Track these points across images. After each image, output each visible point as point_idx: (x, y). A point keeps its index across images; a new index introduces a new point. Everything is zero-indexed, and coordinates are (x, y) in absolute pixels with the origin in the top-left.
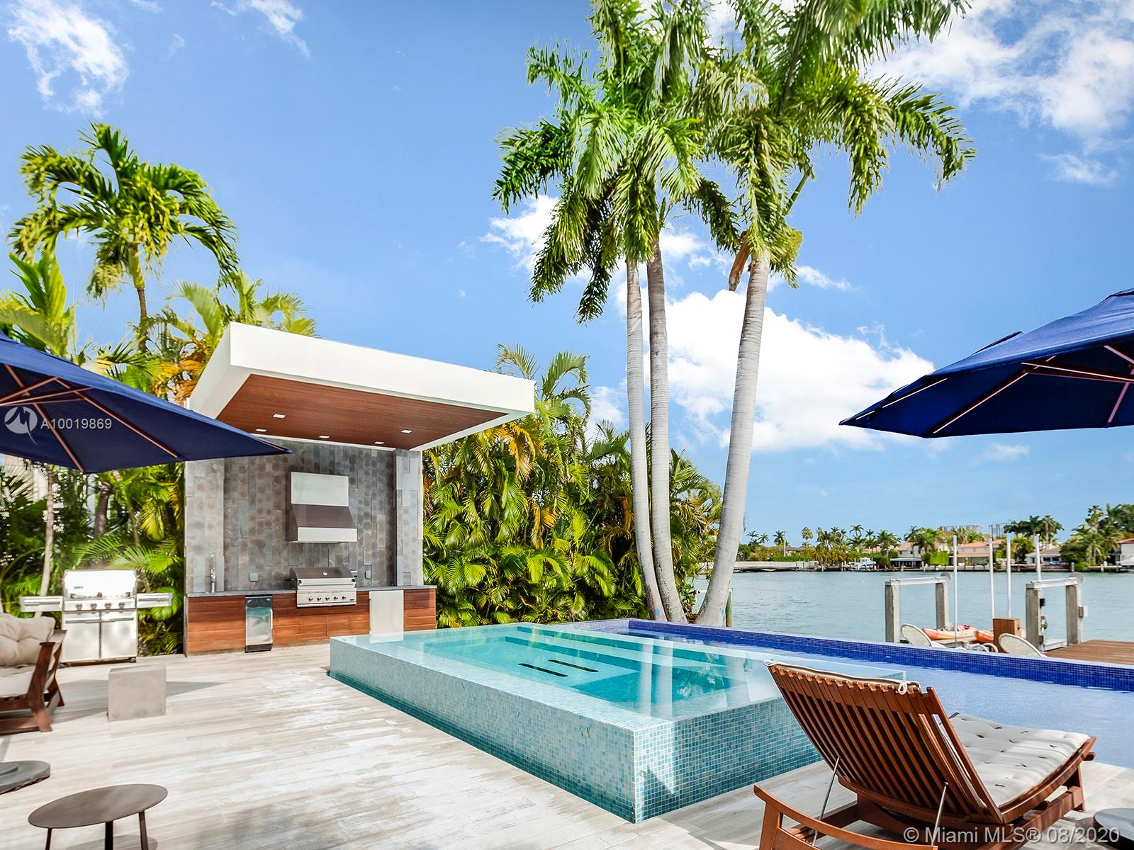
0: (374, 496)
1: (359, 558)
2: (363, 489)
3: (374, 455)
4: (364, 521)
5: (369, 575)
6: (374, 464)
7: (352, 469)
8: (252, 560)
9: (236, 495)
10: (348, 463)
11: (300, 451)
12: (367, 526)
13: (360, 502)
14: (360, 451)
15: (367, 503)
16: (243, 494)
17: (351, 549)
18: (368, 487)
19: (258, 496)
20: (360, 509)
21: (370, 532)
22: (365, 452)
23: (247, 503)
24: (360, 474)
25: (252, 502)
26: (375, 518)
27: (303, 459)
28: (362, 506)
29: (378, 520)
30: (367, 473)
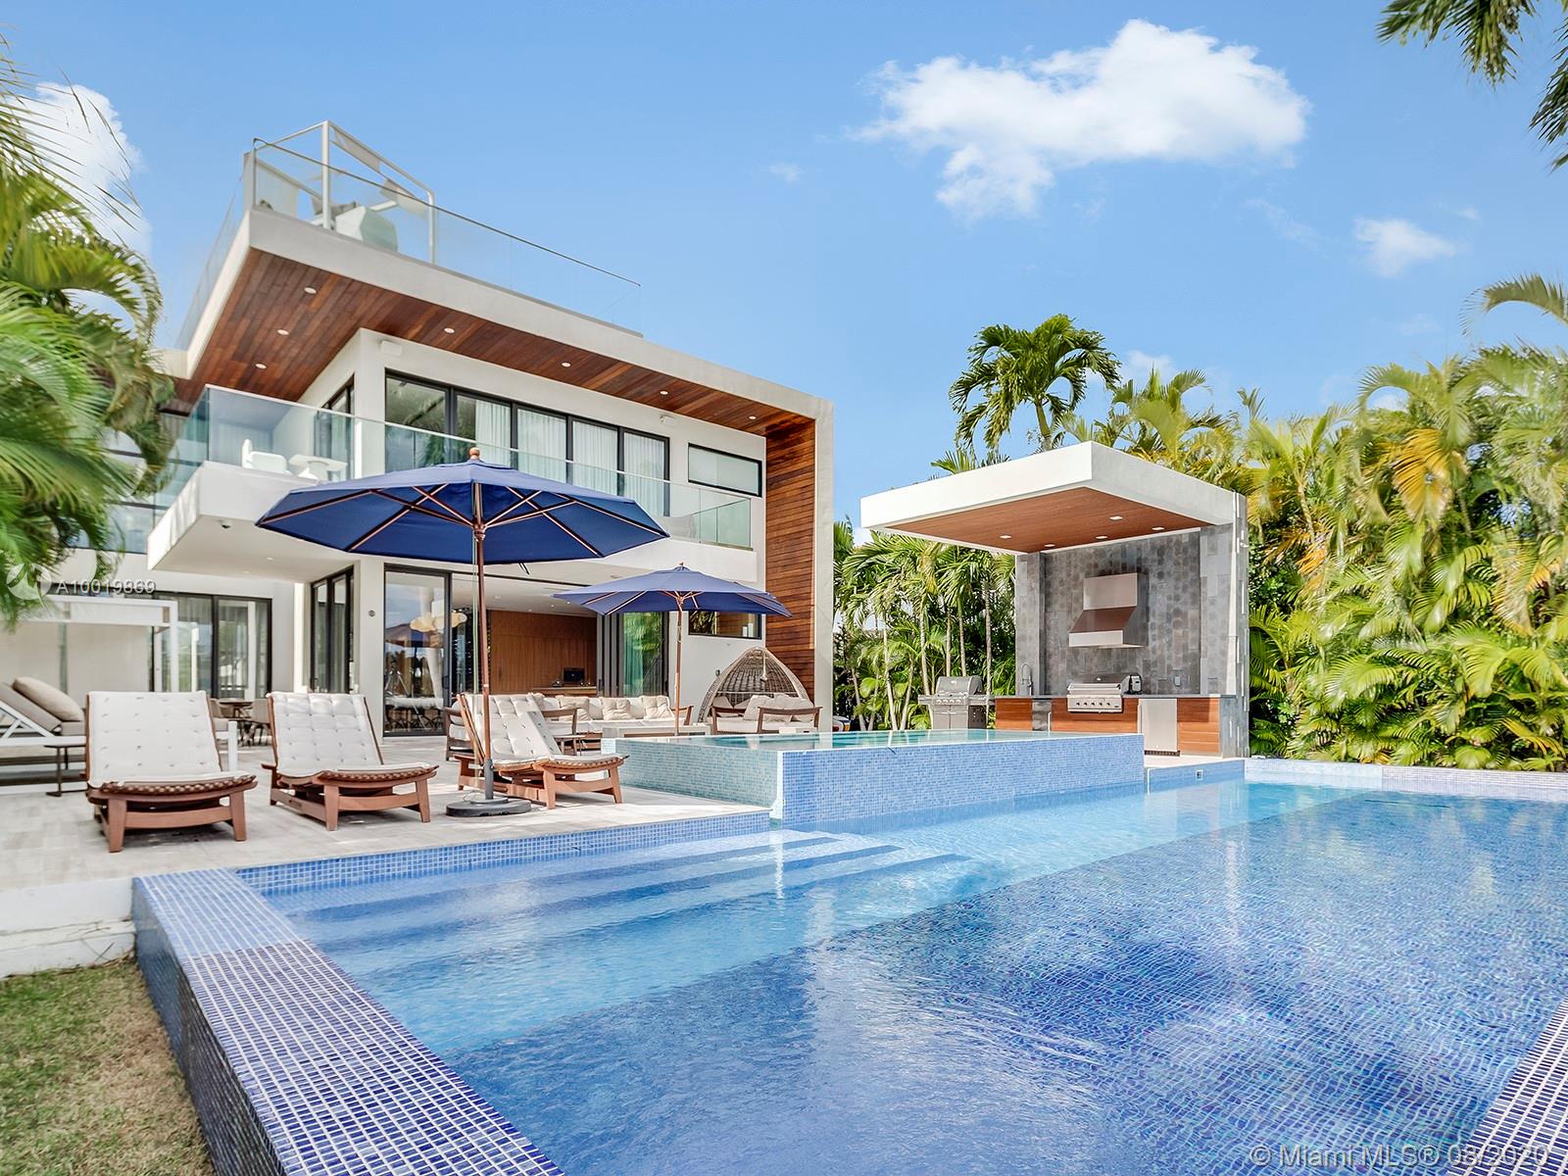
0: (1185, 589)
1: (1167, 662)
2: (1172, 582)
3: (1185, 540)
4: (1174, 620)
5: (1178, 680)
6: (1185, 550)
7: (1161, 562)
8: (1068, 666)
9: (1056, 607)
10: (1156, 556)
11: (1108, 554)
12: (1177, 625)
13: (1169, 598)
14: (1169, 539)
15: (1177, 598)
16: (1062, 606)
17: (1159, 652)
18: (1178, 579)
19: (1074, 605)
20: (1169, 607)
21: (1180, 632)
22: (1174, 539)
23: (1065, 614)
24: (1169, 566)
25: (1069, 612)
26: (1186, 614)
27: (1111, 562)
28: (1172, 602)
29: (1189, 616)
30: (1177, 563)
